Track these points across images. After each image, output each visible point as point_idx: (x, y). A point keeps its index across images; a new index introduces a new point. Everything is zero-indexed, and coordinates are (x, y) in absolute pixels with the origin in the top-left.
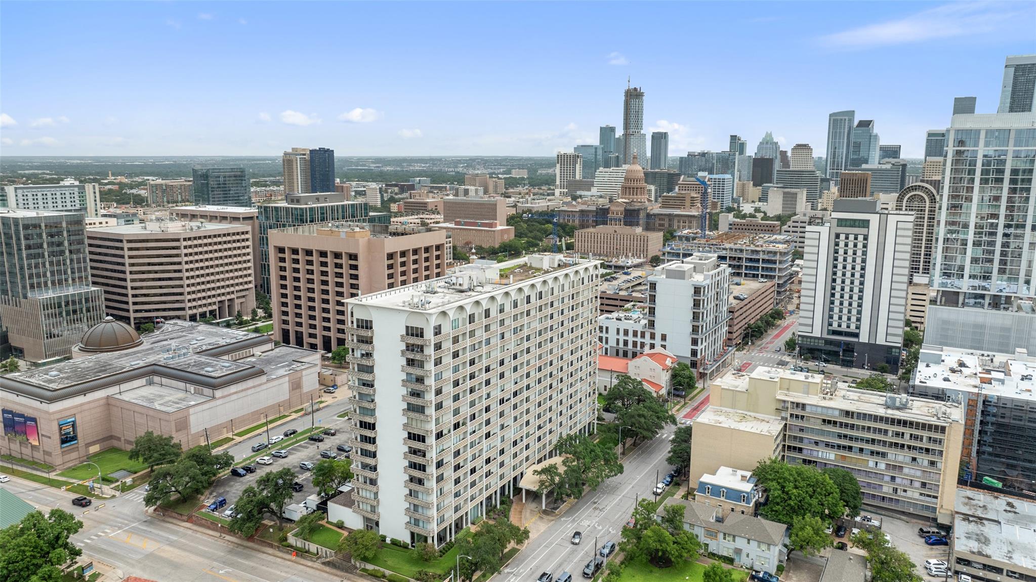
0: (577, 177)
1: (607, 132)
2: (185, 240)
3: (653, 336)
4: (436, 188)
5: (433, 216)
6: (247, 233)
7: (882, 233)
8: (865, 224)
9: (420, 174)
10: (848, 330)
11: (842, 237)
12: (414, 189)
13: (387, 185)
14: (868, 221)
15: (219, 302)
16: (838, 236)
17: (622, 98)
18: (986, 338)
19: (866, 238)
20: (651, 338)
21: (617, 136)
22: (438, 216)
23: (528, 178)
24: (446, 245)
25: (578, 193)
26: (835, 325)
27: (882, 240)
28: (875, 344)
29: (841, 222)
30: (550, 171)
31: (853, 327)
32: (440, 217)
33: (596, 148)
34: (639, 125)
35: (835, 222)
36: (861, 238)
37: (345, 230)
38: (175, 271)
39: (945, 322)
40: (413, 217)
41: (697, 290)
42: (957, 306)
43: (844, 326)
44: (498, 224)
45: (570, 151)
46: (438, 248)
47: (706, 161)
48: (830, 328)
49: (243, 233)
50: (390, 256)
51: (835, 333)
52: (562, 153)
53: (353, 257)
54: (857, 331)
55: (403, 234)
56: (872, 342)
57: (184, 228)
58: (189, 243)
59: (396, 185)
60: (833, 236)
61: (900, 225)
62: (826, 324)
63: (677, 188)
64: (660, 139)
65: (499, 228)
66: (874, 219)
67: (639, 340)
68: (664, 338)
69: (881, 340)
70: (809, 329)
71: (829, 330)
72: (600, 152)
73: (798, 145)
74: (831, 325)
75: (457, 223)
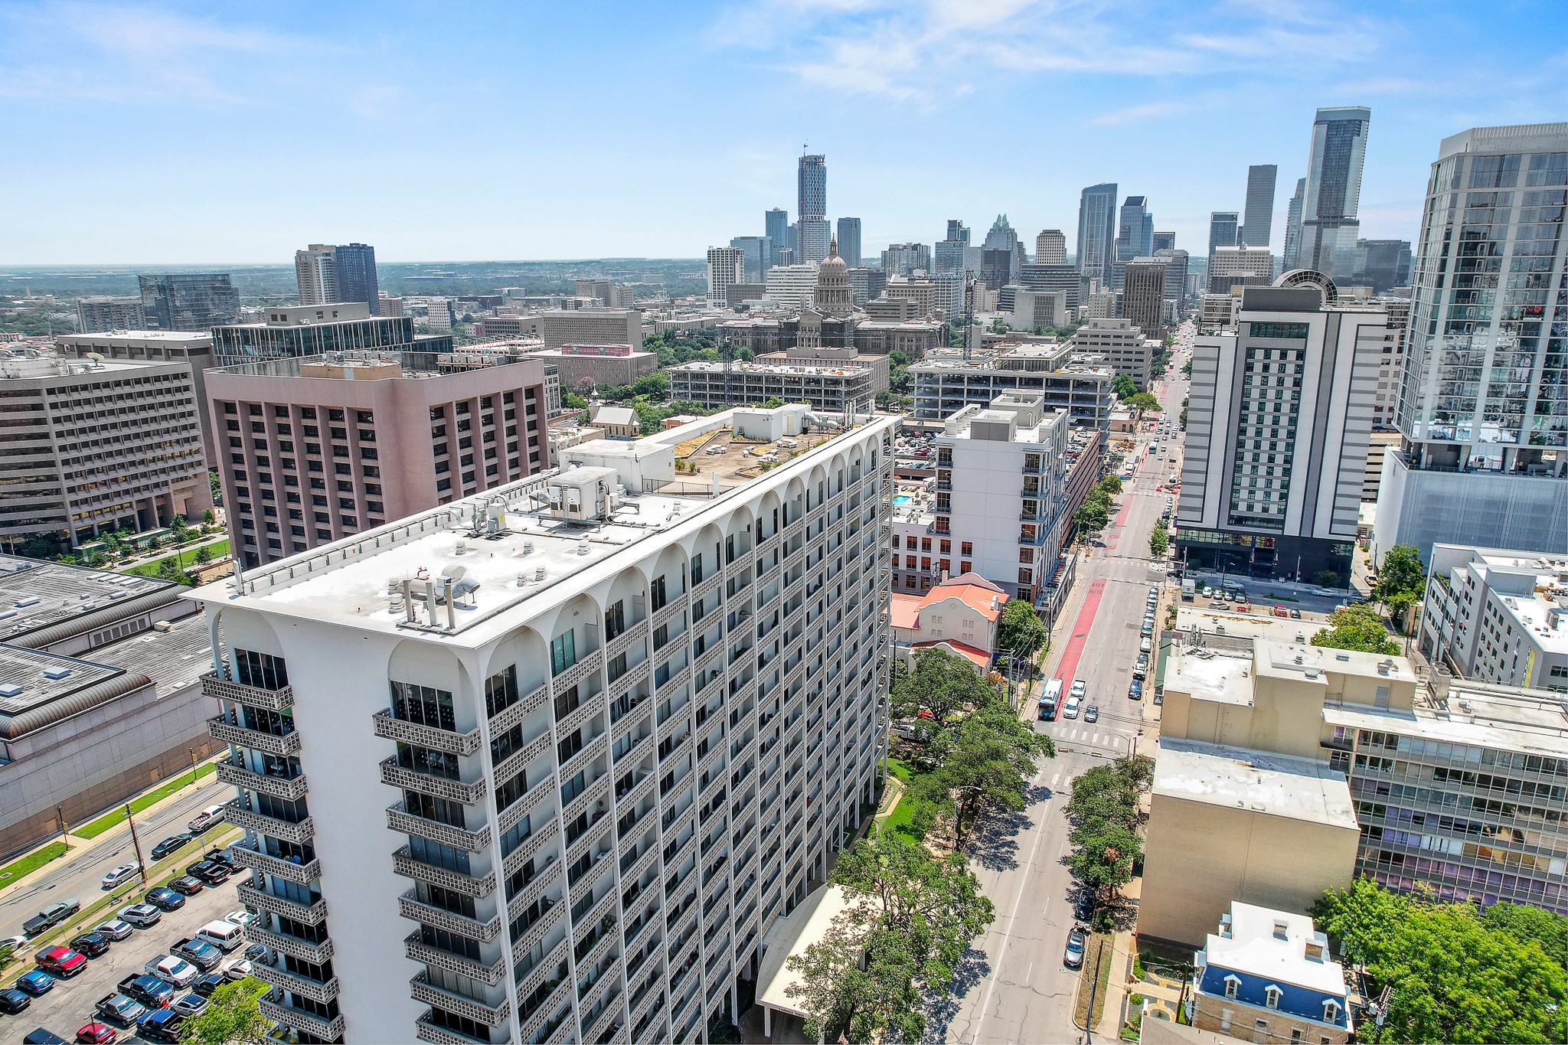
0: (738, 282)
1: (775, 218)
2: (51, 392)
3: (946, 548)
4: (533, 301)
5: (529, 341)
6: (184, 376)
7: (1330, 346)
8: (1301, 331)
9: (510, 282)
10: (1265, 516)
11: (1259, 355)
12: (501, 304)
13: (461, 299)
14: (1307, 325)
15: (138, 502)
16: (1250, 353)
17: (795, 168)
18: (1507, 523)
19: (1301, 355)
20: (942, 550)
21: (789, 225)
22: (538, 341)
23: (665, 286)
24: (545, 387)
25: (745, 302)
26: (1242, 507)
27: (1329, 359)
28: (1312, 540)
29: (1257, 329)
30: (697, 276)
31: (1273, 509)
32: (539, 342)
33: (762, 241)
34: (821, 208)
35: (1247, 328)
36: (1292, 356)
37: (352, 365)
38: (37, 450)
39: (1436, 498)
40: (499, 343)
41: (1032, 463)
42: (1457, 471)
43: (1258, 508)
44: (631, 349)
45: (725, 244)
46: (531, 392)
47: (919, 256)
48: (1233, 513)
49: (176, 377)
50: (439, 412)
51: (1240, 520)
52: (715, 248)
53: (363, 416)
54: (1281, 517)
55: (463, 369)
56: (1306, 534)
57: (54, 370)
58: (62, 398)
59: (474, 299)
60: (1242, 354)
61: (1363, 332)
62: (1226, 505)
63: (884, 293)
64: (850, 227)
65: (633, 355)
66: (1316, 323)
67: (919, 554)
68: (967, 549)
69: (1321, 531)
70: (1197, 516)
71: (1231, 517)
72: (767, 247)
73: (1046, 232)
74: (1233, 506)
75: (566, 349)
